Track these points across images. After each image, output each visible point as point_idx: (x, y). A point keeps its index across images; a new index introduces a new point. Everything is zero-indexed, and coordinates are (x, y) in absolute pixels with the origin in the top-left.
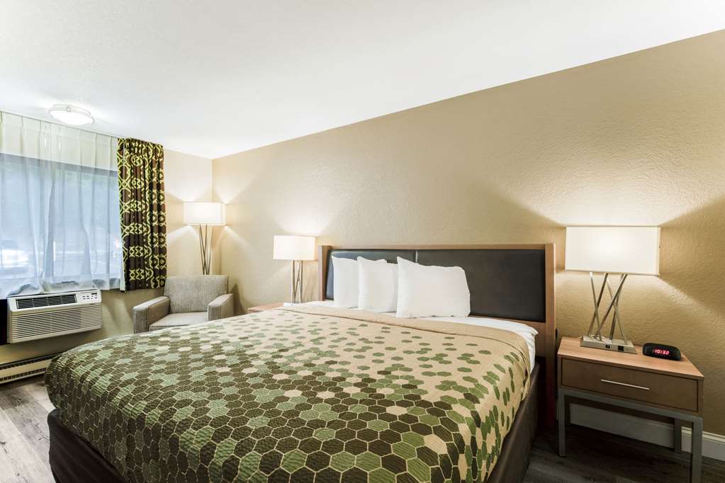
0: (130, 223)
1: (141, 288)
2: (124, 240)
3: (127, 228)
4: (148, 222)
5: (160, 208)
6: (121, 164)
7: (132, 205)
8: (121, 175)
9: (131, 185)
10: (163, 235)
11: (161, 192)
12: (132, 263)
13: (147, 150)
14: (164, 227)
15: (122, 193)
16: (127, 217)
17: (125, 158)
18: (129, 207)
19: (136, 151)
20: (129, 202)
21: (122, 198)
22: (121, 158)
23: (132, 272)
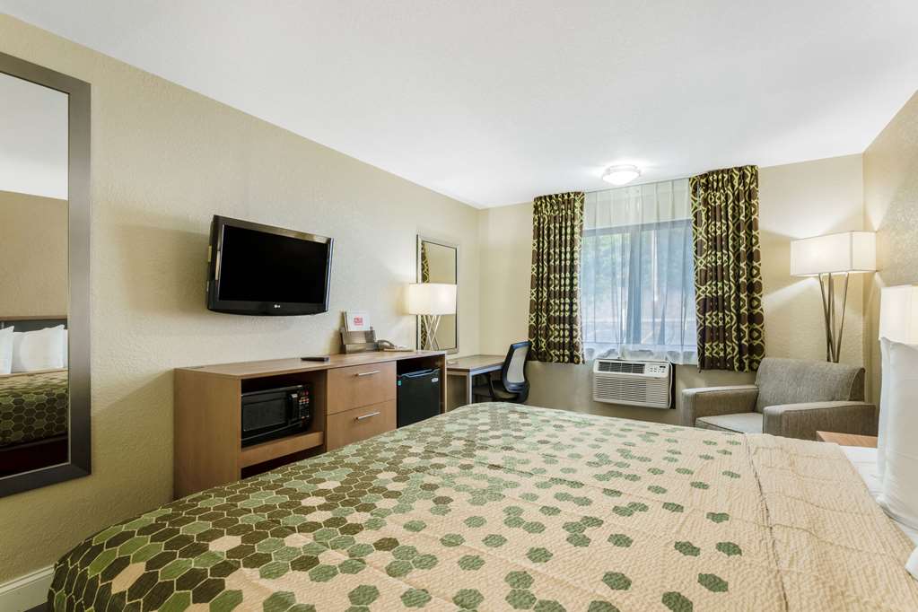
0: (706, 282)
1: (718, 368)
2: (698, 303)
3: (703, 288)
4: (731, 279)
5: (752, 256)
6: (696, 208)
7: (709, 259)
8: (696, 223)
9: (707, 232)
10: (756, 295)
11: (754, 233)
12: (708, 334)
13: (731, 179)
14: (759, 284)
15: (696, 245)
16: (703, 274)
17: (700, 200)
18: (704, 262)
19: (715, 187)
20: (704, 255)
21: (696, 252)
22: (695, 201)
23: (707, 345)
